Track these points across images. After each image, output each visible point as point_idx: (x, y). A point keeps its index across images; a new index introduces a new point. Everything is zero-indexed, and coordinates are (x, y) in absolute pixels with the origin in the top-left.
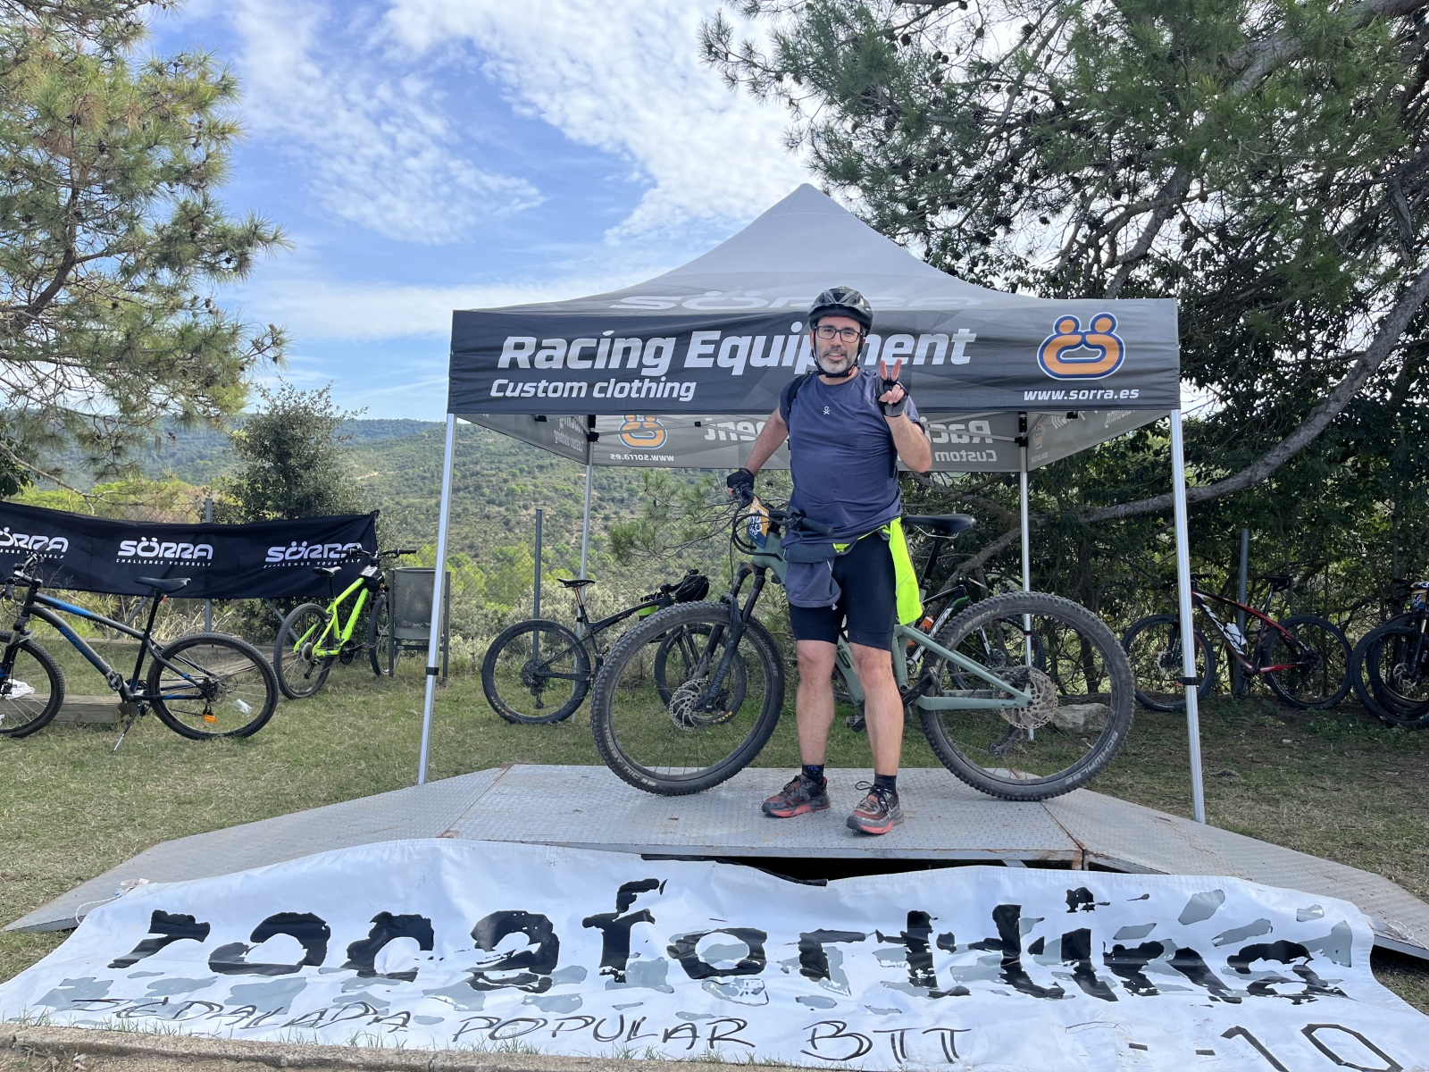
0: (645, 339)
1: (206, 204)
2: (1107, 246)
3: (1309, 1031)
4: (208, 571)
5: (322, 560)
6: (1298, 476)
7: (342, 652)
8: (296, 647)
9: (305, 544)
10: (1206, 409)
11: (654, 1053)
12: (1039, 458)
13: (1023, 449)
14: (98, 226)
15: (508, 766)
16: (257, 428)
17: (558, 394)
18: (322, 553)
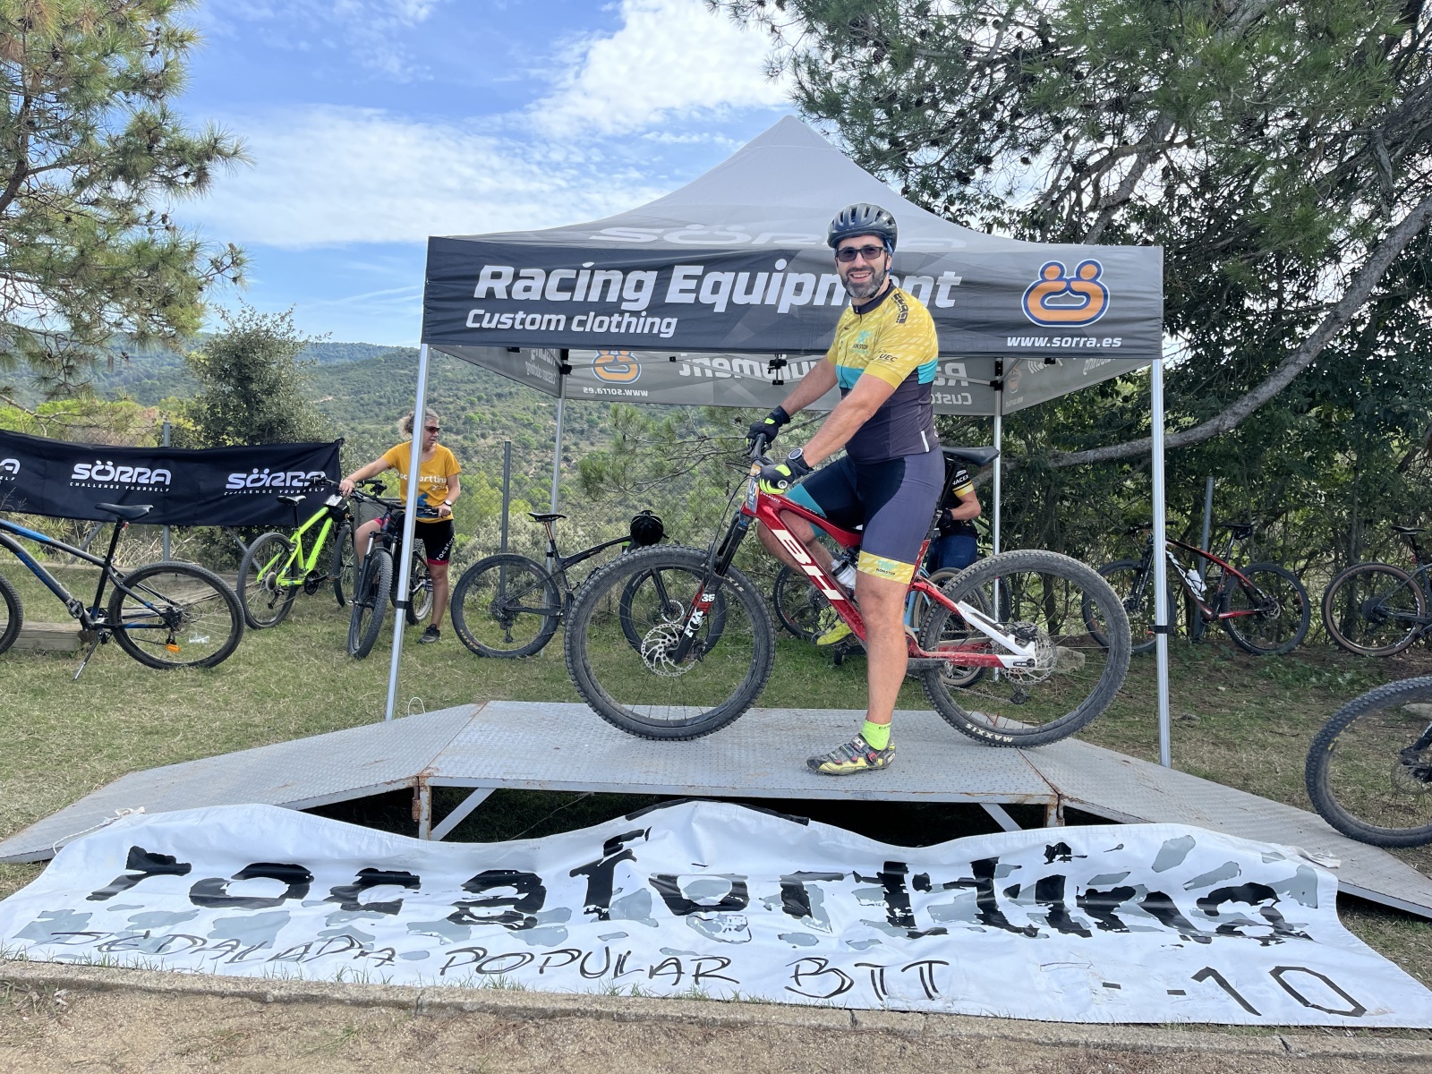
0: (626, 271)
1: (164, 116)
2: (1090, 188)
3: (1276, 973)
4: (167, 497)
5: (284, 488)
6: (1262, 428)
7: (306, 581)
8: (260, 577)
9: (267, 471)
10: (1179, 357)
11: (641, 990)
12: (1014, 402)
13: (998, 393)
14: (51, 136)
15: (484, 701)
16: (218, 350)
17: (535, 327)
18: (285, 481)
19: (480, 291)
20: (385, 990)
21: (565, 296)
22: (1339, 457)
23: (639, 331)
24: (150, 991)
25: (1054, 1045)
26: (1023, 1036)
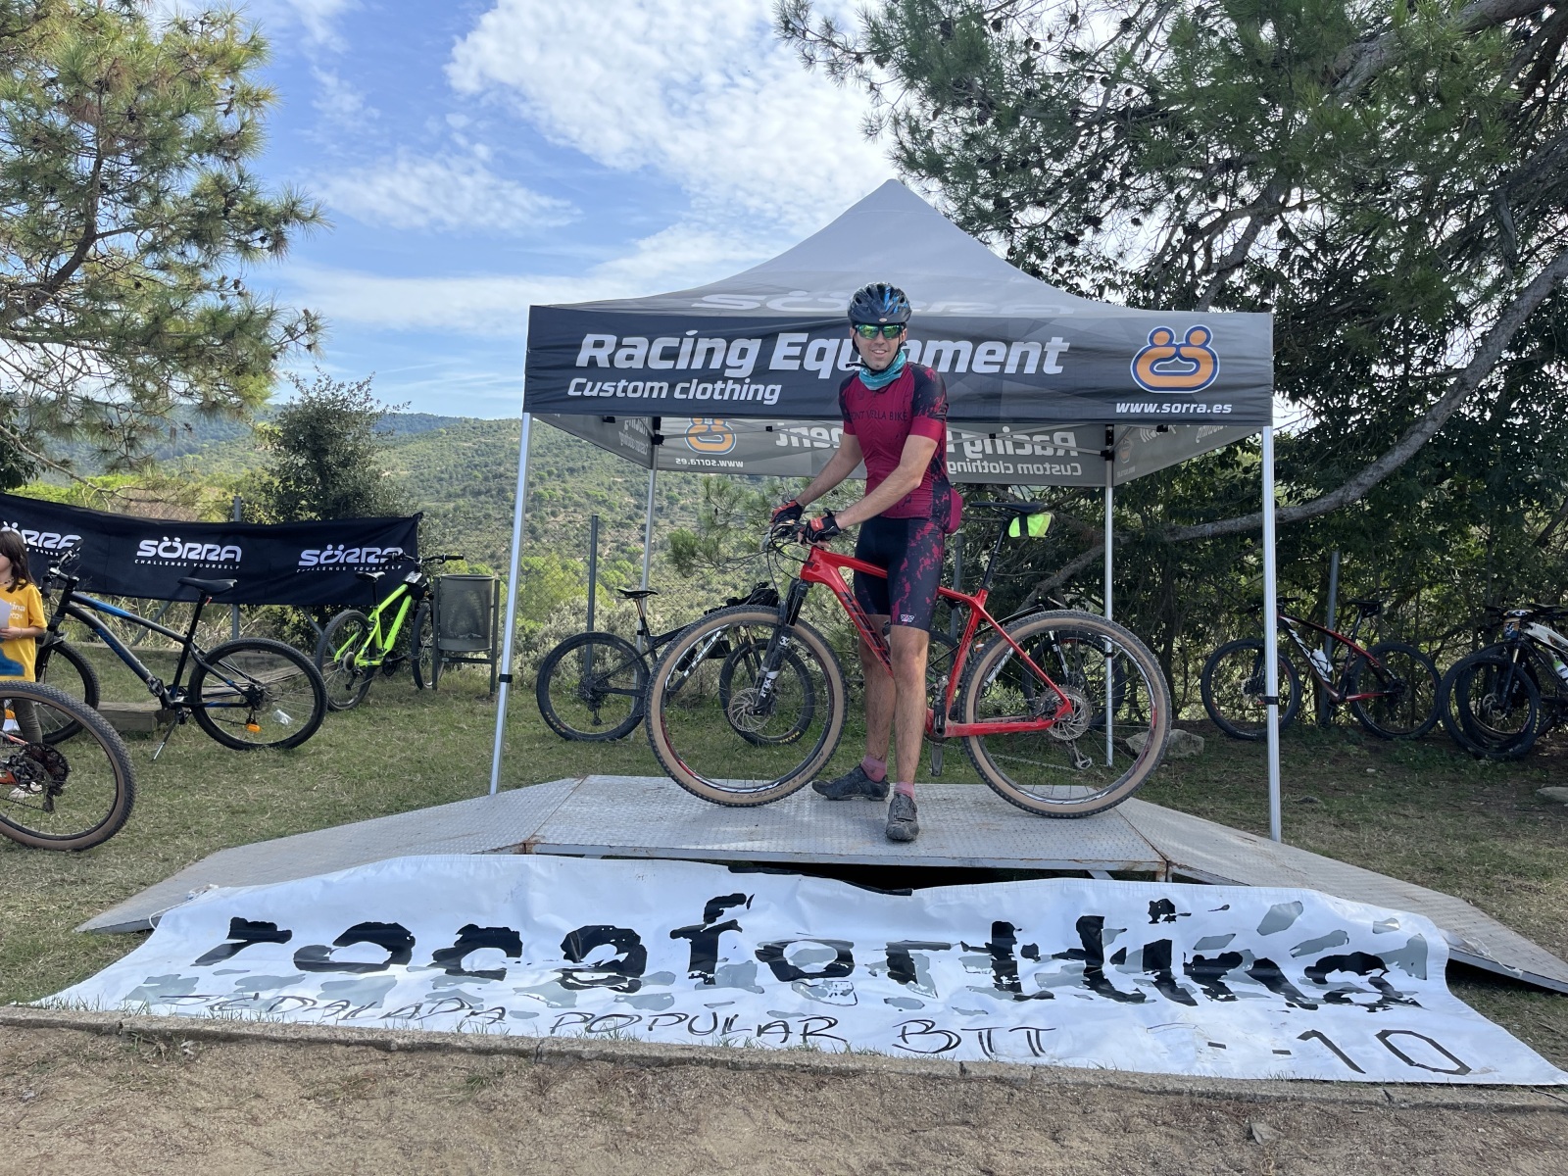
0: (730, 339)
2: (1202, 251)
3: (1383, 1036)
5: (359, 565)
6: (1392, 497)
7: (384, 663)
8: (337, 657)
9: (341, 547)
10: (1300, 425)
11: (752, 1043)
12: (1125, 472)
13: (1109, 463)
14: (124, 199)
15: (585, 774)
16: (291, 421)
17: (638, 395)
18: (359, 557)
19: (582, 360)
20: (506, 1039)
21: (668, 365)
22: (1474, 530)
23: (742, 398)
24: (276, 1041)
25: (1159, 1093)
26: (1129, 1084)
